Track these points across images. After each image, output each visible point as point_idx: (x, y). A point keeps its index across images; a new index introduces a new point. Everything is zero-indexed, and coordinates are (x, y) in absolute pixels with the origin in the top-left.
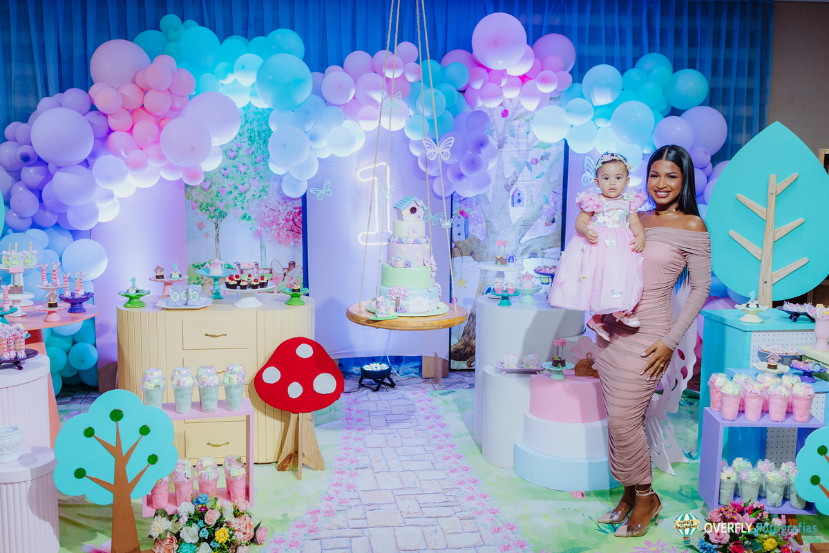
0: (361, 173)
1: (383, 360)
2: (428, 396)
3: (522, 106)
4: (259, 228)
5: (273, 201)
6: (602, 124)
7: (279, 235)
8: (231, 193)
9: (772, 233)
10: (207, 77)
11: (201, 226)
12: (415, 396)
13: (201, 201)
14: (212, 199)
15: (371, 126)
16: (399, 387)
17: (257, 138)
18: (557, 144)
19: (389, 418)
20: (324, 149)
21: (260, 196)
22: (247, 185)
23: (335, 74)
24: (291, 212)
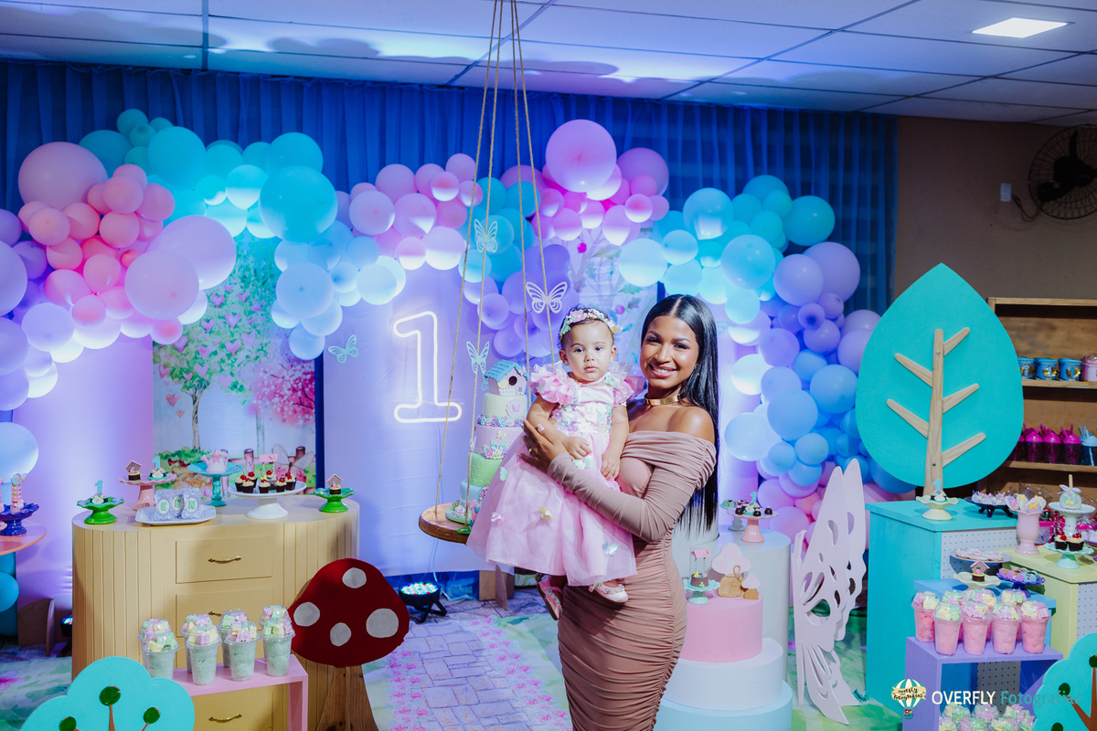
0: (399, 326)
1: (426, 578)
2: (494, 626)
3: (605, 239)
4: (255, 402)
5: (275, 363)
6: (708, 263)
7: (282, 410)
8: (215, 353)
9: (939, 403)
11: (172, 400)
12: (476, 628)
13: (172, 365)
14: (188, 363)
15: (413, 264)
16: (451, 615)
17: (253, 279)
18: (649, 288)
19: (450, 661)
20: (351, 294)
21: (257, 357)
22: (238, 343)
23: (365, 195)
24: (300, 379)
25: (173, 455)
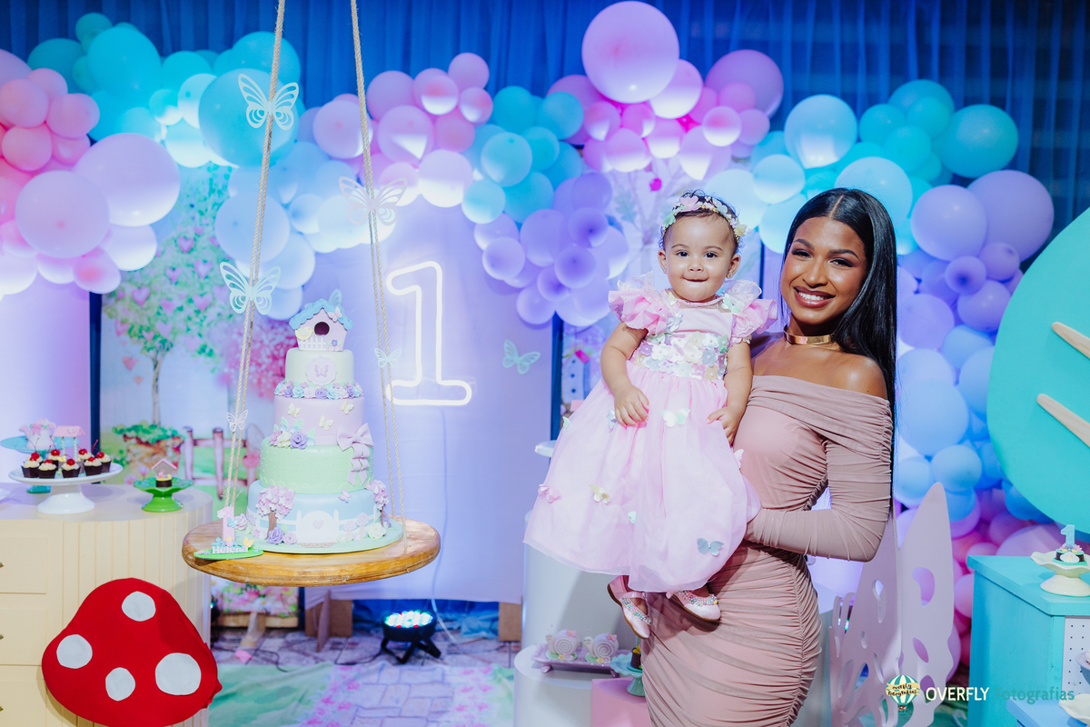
0: (395, 281)
1: (423, 605)
2: (487, 680)
3: (685, 172)
4: (226, 370)
7: (259, 382)
8: (181, 309)
10: (136, 114)
11: (129, 363)
13: (131, 321)
14: (149, 319)
16: (447, 658)
20: (322, 236)
21: (229, 315)
22: (209, 297)
24: (281, 344)
25: (129, 430)
